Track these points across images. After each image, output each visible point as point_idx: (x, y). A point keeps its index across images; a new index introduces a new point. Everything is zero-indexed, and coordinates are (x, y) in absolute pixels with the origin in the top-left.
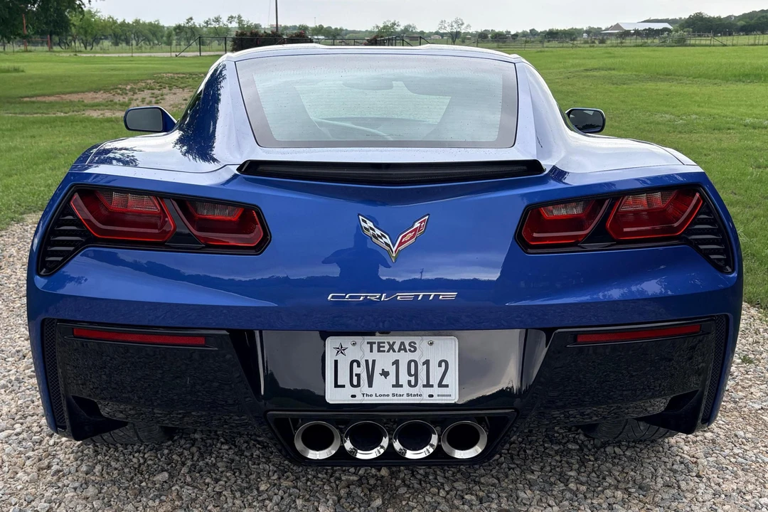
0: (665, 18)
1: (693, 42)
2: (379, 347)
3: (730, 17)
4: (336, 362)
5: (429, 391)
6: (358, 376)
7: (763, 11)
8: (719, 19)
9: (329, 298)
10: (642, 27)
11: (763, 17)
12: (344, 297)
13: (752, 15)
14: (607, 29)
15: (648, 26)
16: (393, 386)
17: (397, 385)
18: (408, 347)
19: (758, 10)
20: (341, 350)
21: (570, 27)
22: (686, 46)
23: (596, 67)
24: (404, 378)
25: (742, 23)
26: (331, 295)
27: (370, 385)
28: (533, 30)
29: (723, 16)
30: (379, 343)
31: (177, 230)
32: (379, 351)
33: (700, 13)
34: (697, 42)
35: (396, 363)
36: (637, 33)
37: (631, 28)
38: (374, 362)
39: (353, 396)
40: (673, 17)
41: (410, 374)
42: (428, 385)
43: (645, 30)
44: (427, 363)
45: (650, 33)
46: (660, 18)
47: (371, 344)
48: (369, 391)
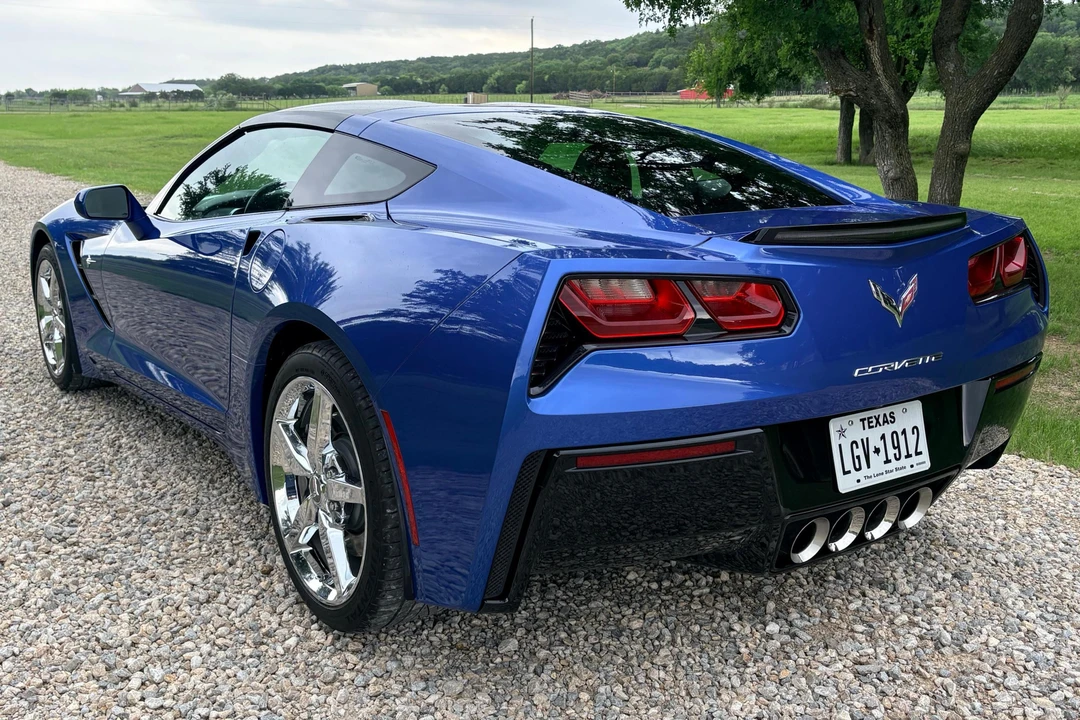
0: (191, 79)
1: (244, 106)
2: (869, 423)
3: (263, 79)
4: (840, 445)
5: (910, 461)
6: (858, 457)
7: (295, 73)
8: (254, 81)
9: (856, 374)
10: (169, 88)
11: (298, 80)
12: (866, 371)
13: (286, 77)
14: (124, 91)
15: (175, 87)
16: (885, 462)
17: (888, 461)
18: (889, 419)
19: (291, 72)
20: (842, 432)
21: (79, 88)
22: (237, 110)
23: (177, 134)
24: (892, 452)
25: (278, 86)
26: (857, 371)
27: (869, 467)
28: (30, 89)
29: (257, 78)
30: (869, 418)
31: (698, 317)
32: (870, 427)
33: (232, 74)
34: (249, 106)
35: (883, 437)
36: (164, 95)
37: (157, 90)
38: (867, 439)
39: (858, 481)
40: (200, 78)
41: (895, 448)
42: (908, 456)
43: (174, 92)
44: (904, 432)
45: (180, 96)
46: (185, 79)
47: (863, 420)
48: (869, 472)
